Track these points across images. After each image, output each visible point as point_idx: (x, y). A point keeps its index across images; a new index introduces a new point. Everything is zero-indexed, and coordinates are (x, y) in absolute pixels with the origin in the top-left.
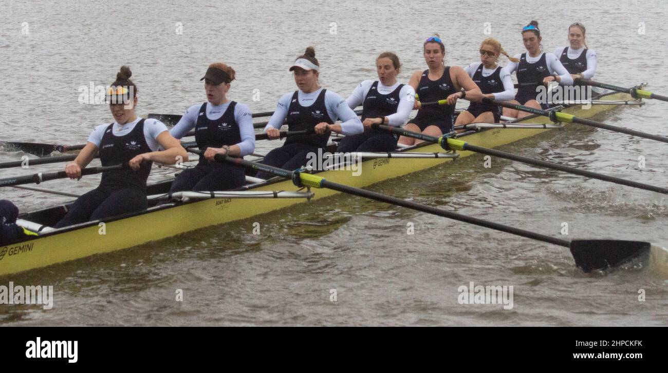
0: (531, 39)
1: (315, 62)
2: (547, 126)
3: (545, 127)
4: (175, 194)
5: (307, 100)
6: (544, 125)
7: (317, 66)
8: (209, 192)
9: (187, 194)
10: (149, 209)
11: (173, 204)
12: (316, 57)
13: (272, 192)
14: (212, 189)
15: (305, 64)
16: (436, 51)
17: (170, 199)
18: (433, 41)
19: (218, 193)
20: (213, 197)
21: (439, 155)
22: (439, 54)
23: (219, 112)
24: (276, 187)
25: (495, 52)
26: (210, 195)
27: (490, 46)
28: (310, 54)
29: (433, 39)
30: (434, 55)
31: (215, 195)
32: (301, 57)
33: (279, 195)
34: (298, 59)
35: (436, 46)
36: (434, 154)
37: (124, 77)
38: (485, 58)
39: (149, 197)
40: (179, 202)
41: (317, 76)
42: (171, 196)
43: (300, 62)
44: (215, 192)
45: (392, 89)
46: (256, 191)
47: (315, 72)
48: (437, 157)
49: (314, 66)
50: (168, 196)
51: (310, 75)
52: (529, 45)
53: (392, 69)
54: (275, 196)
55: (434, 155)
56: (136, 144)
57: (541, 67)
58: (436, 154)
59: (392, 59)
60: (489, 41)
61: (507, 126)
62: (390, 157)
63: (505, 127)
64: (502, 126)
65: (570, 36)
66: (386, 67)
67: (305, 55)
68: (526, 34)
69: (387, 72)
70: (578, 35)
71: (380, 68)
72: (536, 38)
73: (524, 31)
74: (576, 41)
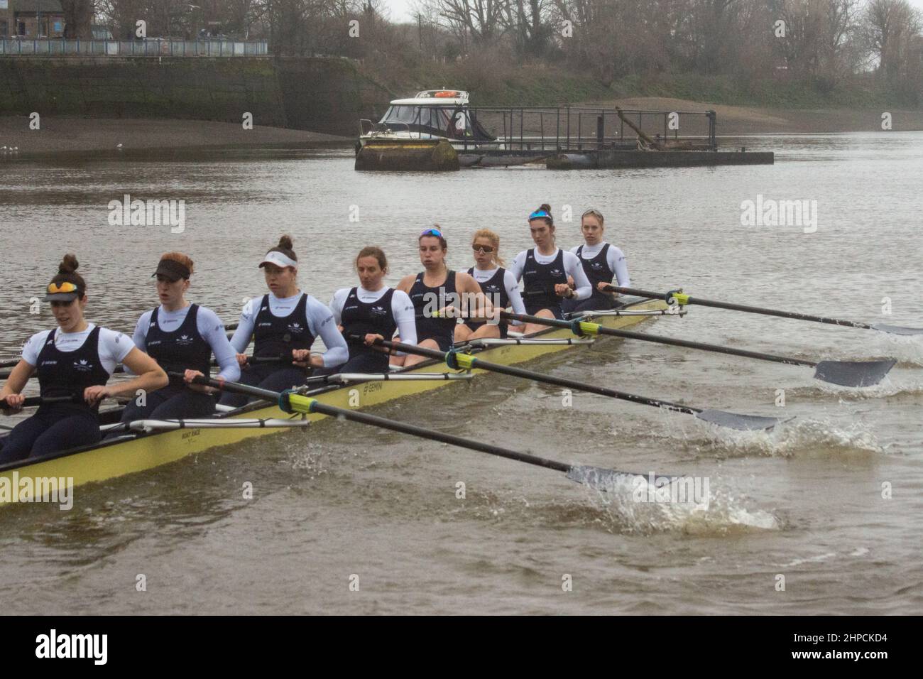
0: (541, 230)
1: (293, 256)
2: (573, 341)
3: (570, 343)
4: (133, 423)
5: (281, 308)
6: (569, 340)
7: (295, 262)
8: (177, 421)
9: (149, 424)
10: (101, 443)
11: (134, 436)
12: (294, 249)
13: (258, 420)
14: (180, 416)
15: (279, 259)
16: (433, 249)
17: (128, 430)
18: (430, 234)
19: (189, 422)
20: (182, 426)
21: (450, 376)
22: (438, 252)
23: (176, 321)
24: (263, 414)
25: (493, 246)
26: (178, 424)
27: (486, 239)
28: (285, 246)
29: (431, 231)
30: (431, 252)
31: (186, 424)
32: (274, 249)
33: (267, 423)
34: (269, 252)
35: (434, 241)
36: (444, 374)
37: (69, 269)
39: (102, 427)
40: (141, 433)
41: (295, 274)
42: (129, 426)
43: (273, 255)
44: (185, 421)
45: (379, 295)
46: (236, 418)
47: (292, 269)
48: (447, 378)
49: (290, 262)
50: (124, 426)
51: (286, 274)
52: (538, 238)
53: (378, 270)
54: (262, 426)
55: (443, 376)
56: (88, 364)
57: (557, 271)
58: (446, 375)
59: (377, 258)
60: (484, 233)
61: (521, 341)
62: (387, 379)
63: (519, 343)
64: (515, 342)
65: (584, 230)
66: (371, 269)
67: (280, 246)
68: (534, 222)
69: (372, 275)
70: (594, 228)
71: (362, 269)
72: (547, 228)
73: (532, 220)
74: (592, 236)
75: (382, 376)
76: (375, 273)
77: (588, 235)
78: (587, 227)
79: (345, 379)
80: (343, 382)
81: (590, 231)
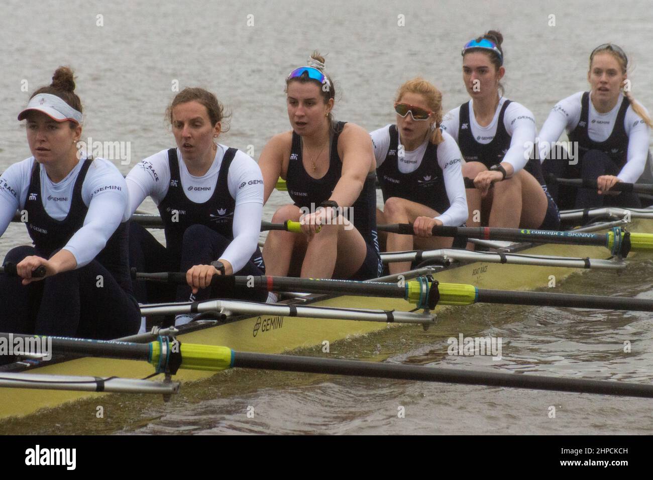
0: (482, 70)
1: (76, 104)
6: (587, 260)
7: (79, 113)
12: (76, 92)
13: (93, 379)
15: (54, 107)
18: (304, 77)
21: (396, 316)
25: (427, 110)
27: (419, 97)
28: (63, 84)
29: (306, 73)
32: (43, 90)
33: (107, 385)
34: (36, 93)
35: (311, 90)
36: (386, 312)
38: (409, 123)
41: (78, 133)
43: (43, 100)
47: (73, 125)
48: (391, 319)
49: (71, 113)
51: (64, 131)
54: (101, 388)
55: (385, 316)
58: (389, 314)
59: (205, 104)
60: (416, 86)
61: (508, 258)
62: (293, 314)
63: (504, 261)
64: (498, 257)
65: (593, 76)
66: (195, 123)
67: (53, 85)
68: (470, 56)
69: (196, 132)
70: (611, 73)
71: (180, 125)
72: (492, 68)
73: (469, 51)
74: (607, 86)
75: (287, 310)
76: (203, 130)
77: (600, 85)
78: (598, 72)
79: (225, 310)
80: (224, 316)
81: (604, 77)
